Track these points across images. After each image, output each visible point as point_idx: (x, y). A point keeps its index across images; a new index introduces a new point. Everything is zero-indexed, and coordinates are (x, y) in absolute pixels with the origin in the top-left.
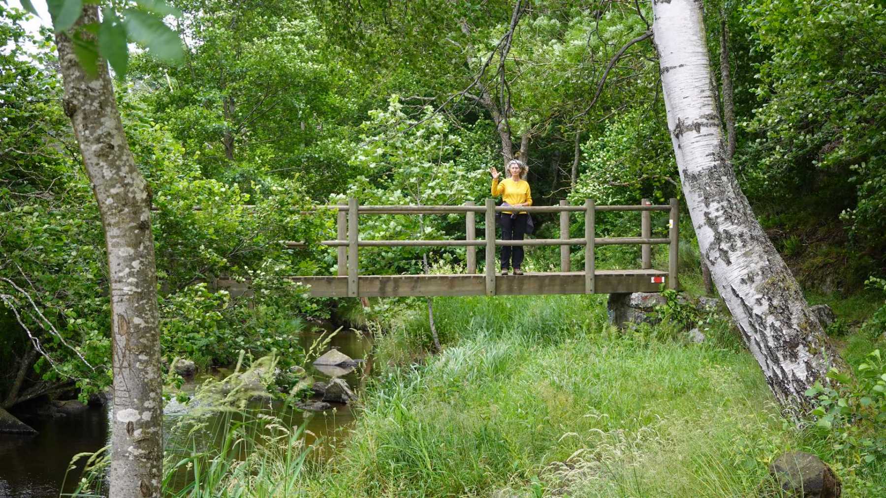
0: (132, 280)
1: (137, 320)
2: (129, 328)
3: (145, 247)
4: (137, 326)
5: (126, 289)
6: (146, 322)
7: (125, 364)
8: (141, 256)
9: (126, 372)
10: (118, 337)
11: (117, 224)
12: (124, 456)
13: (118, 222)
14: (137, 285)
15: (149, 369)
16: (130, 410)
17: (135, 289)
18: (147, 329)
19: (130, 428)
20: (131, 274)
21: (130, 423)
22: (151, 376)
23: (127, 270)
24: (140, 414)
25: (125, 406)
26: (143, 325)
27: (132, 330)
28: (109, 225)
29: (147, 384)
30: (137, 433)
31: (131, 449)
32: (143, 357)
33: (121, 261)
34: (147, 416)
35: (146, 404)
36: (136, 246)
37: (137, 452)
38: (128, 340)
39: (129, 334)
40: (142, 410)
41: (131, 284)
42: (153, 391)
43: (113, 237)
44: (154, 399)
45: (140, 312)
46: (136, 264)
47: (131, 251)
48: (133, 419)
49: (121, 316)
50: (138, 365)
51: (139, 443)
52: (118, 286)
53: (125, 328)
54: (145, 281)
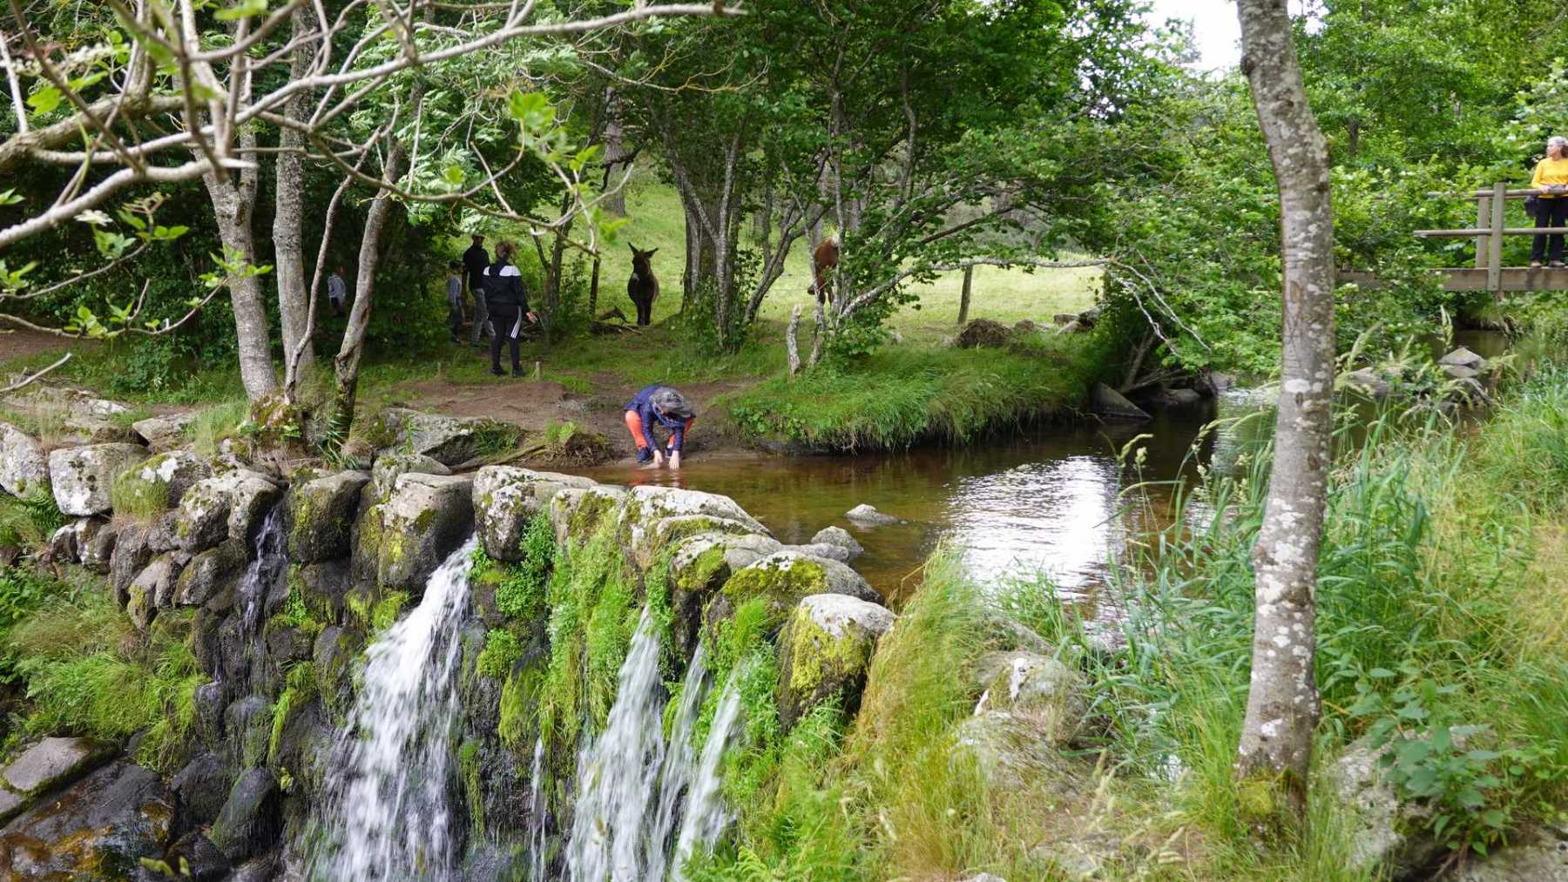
0: (1309, 245)
1: (1311, 288)
2: (1302, 295)
3: (1324, 211)
4: (1311, 294)
5: (1301, 255)
6: (1321, 289)
7: (1297, 332)
8: (1320, 220)
9: (1298, 341)
10: (1289, 304)
11: (1294, 186)
12: (1291, 426)
13: (1295, 184)
14: (1313, 251)
15: (1323, 339)
16: (1300, 381)
17: (1310, 254)
18: (1322, 297)
19: (1299, 398)
20: (1307, 239)
21: (1300, 394)
23: (1303, 235)
24: (1311, 384)
25: (1295, 376)
26: (1318, 292)
27: (1306, 298)
28: (1285, 187)
29: (1318, 354)
30: (1307, 405)
31: (1299, 420)
32: (1316, 326)
33: (1296, 225)
34: (1317, 387)
35: (1318, 375)
36: (1313, 209)
37: (1305, 424)
38: (1300, 308)
39: (1302, 302)
40: (1313, 380)
41: (1306, 249)
42: (1326, 361)
43: (1288, 200)
44: (1326, 370)
45: (1315, 278)
46: (1313, 228)
47: (1308, 214)
48: (1303, 390)
49: (1294, 284)
50: (1310, 334)
51: (1308, 415)
52: (1293, 251)
53: (1298, 294)
54: (1322, 246)
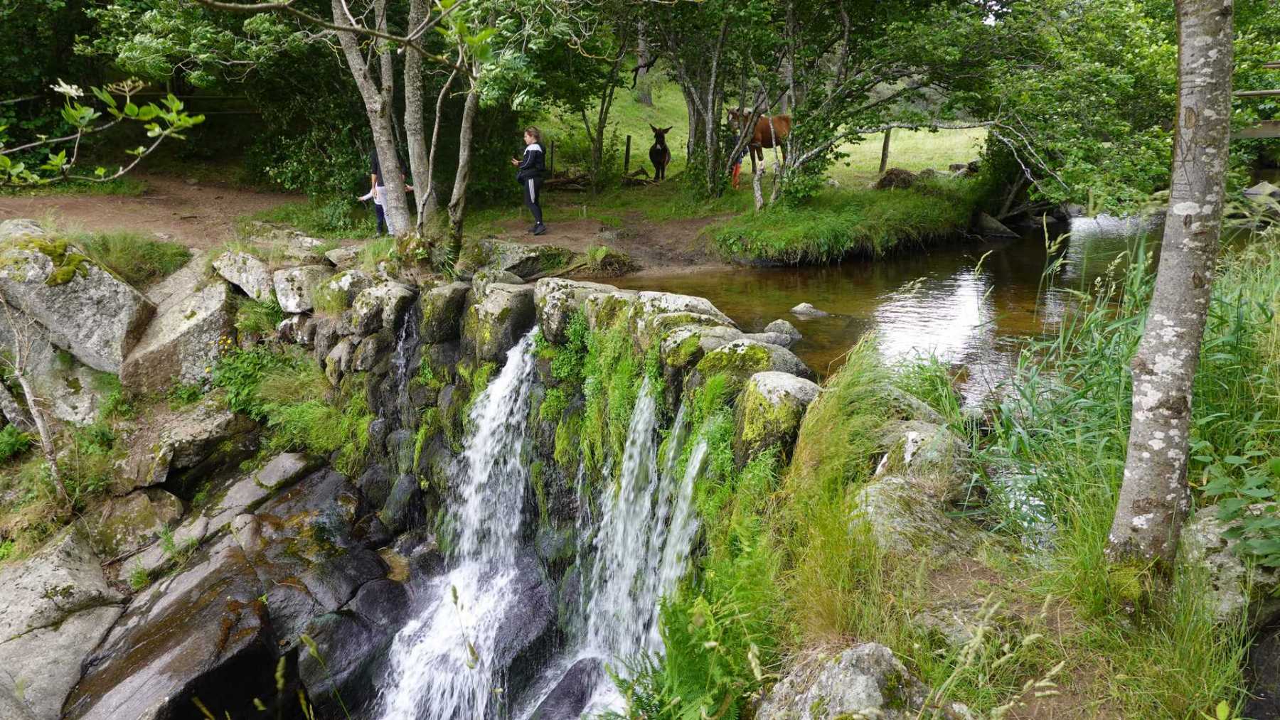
0: (1208, 70)
1: (1207, 112)
2: (1197, 121)
3: (1225, 35)
4: (1207, 119)
5: (1198, 81)
6: (1218, 114)
7: (1190, 157)
8: (1220, 45)
9: (1189, 166)
10: (1183, 130)
11: (1196, 12)
12: (1177, 247)
13: (1198, 10)
14: (1212, 76)
15: (1216, 162)
16: (1189, 203)
17: (1208, 80)
18: (1218, 122)
19: (1188, 221)
20: (1206, 64)
21: (1188, 217)
22: (1216, 169)
23: (1202, 60)
24: (1201, 207)
25: (1184, 199)
26: (1215, 117)
27: (1201, 123)
28: (1186, 14)
29: (1211, 177)
30: (1195, 226)
31: (1186, 241)
32: (1210, 150)
33: (1196, 51)
34: (1207, 210)
35: (1209, 198)
36: (1214, 34)
37: (1192, 245)
38: (1195, 133)
39: (1197, 127)
40: (1203, 203)
41: (1205, 75)
42: (1217, 184)
43: (1188, 27)
44: (1217, 193)
45: (1212, 104)
46: (1213, 54)
47: (1209, 39)
48: (1192, 212)
49: (1190, 109)
50: (1204, 158)
51: (1195, 236)
52: (1190, 77)
53: (1193, 121)
54: (1222, 70)
